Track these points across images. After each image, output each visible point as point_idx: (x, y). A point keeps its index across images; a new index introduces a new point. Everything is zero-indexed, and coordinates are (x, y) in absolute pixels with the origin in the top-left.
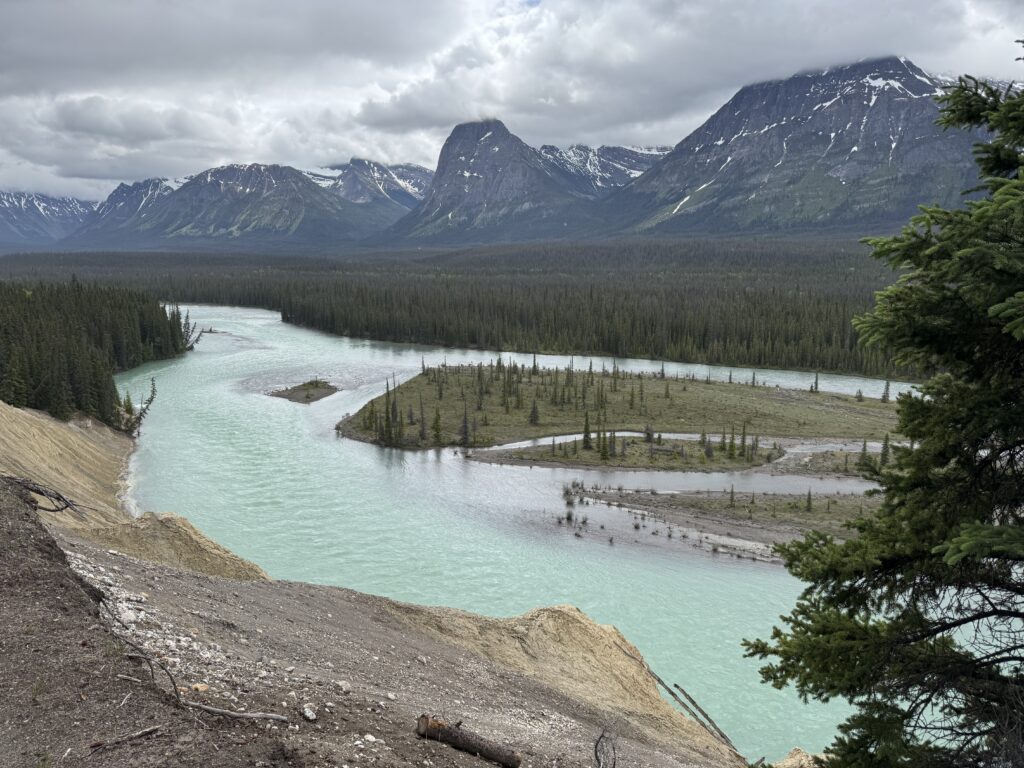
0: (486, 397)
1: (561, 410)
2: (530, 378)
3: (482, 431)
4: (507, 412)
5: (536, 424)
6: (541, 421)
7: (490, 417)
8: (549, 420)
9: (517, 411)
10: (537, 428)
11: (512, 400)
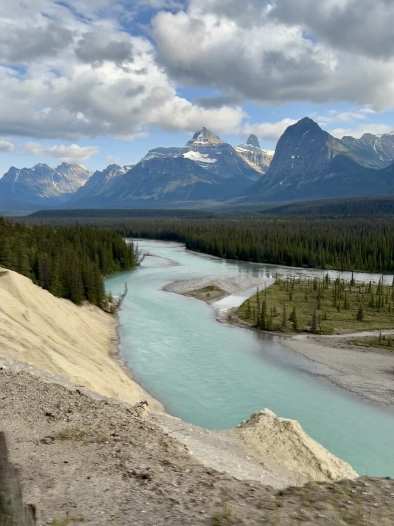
0: (322, 300)
1: (378, 312)
2: (350, 288)
3: (324, 324)
4: (339, 311)
5: (361, 321)
6: (365, 319)
7: (328, 314)
8: (370, 318)
9: (345, 311)
10: (363, 324)
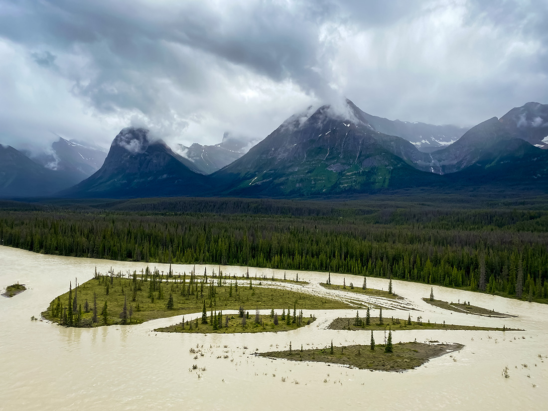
0: (138, 293)
1: (188, 299)
2: (167, 279)
3: (136, 315)
4: (153, 302)
5: (172, 309)
6: (175, 307)
7: (141, 305)
8: (180, 306)
9: (159, 301)
11: (156, 294)
